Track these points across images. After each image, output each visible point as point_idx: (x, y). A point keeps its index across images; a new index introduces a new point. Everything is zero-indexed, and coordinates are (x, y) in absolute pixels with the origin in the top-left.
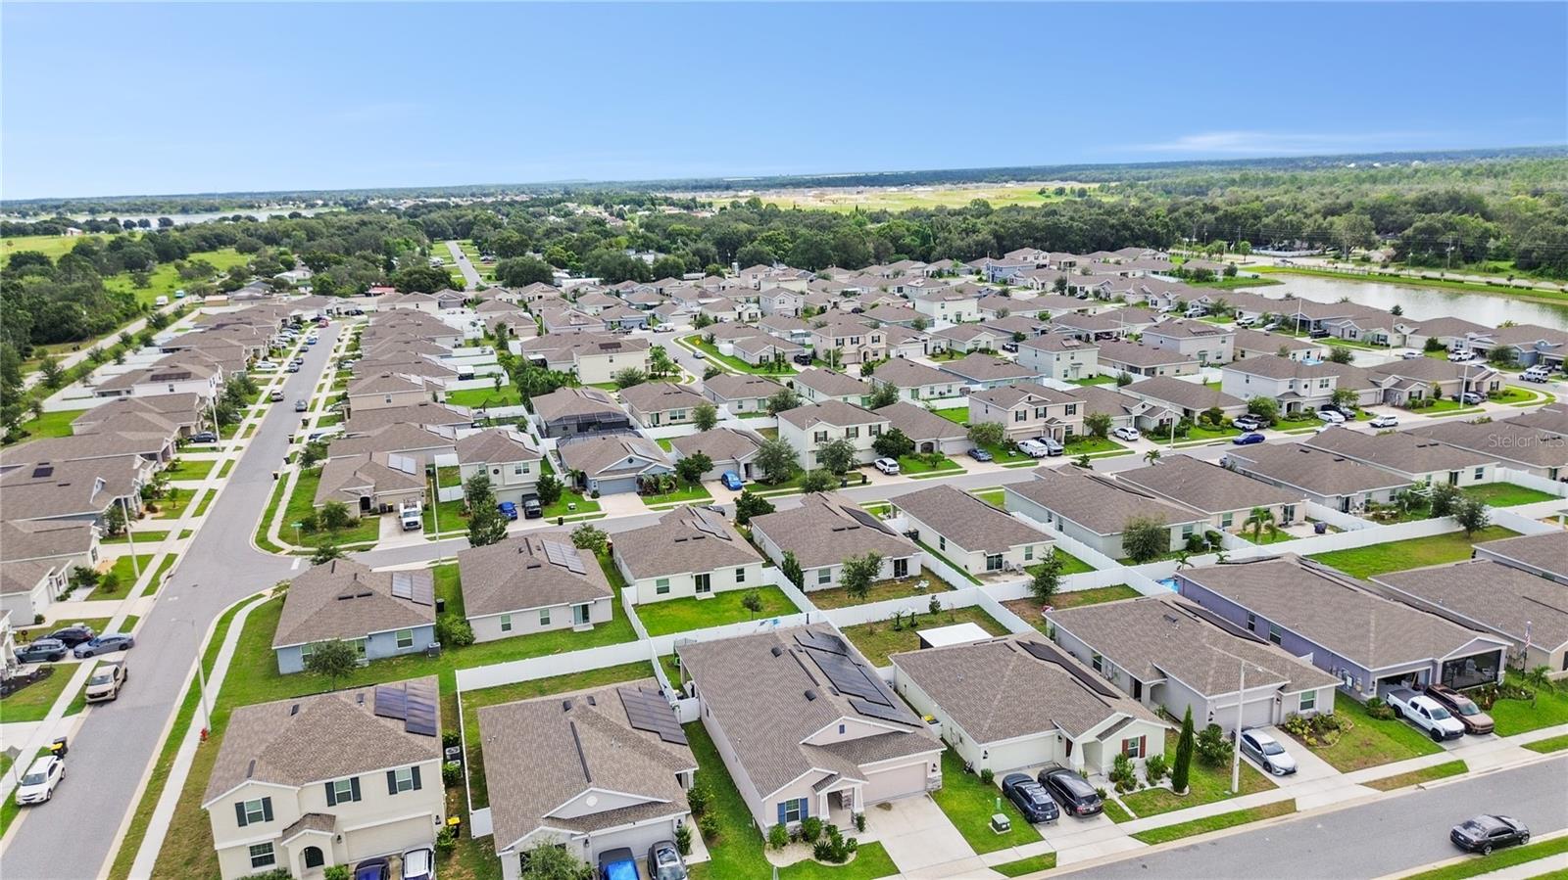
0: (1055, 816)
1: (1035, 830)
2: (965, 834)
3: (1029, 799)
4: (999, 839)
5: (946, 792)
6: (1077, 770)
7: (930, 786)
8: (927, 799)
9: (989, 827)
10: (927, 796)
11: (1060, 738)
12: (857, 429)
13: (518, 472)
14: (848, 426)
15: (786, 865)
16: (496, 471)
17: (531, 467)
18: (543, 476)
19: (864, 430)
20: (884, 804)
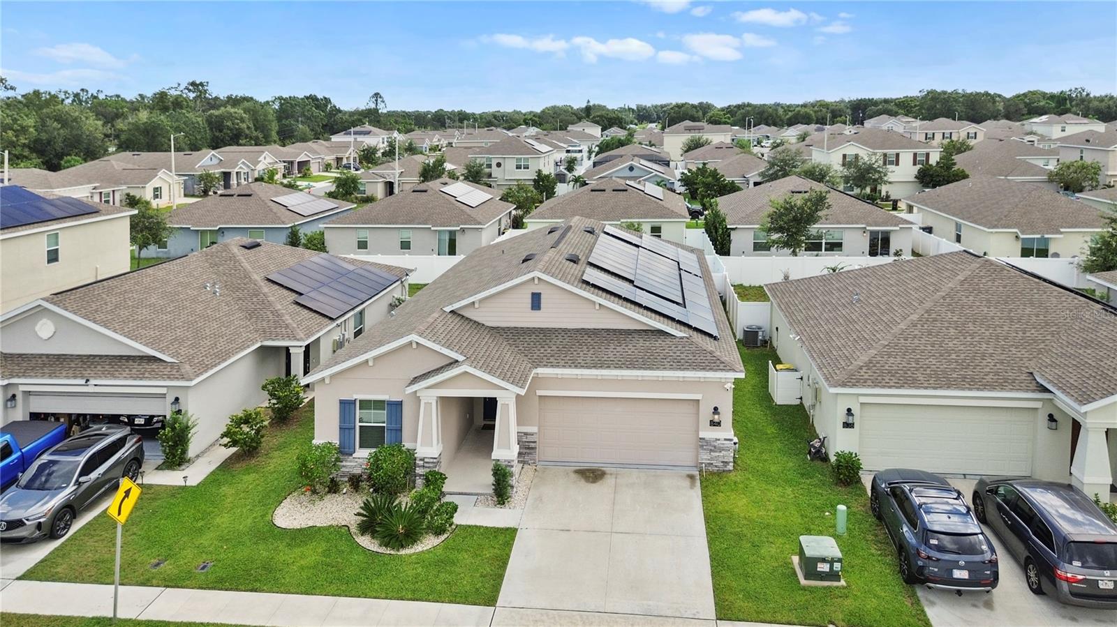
0: (986, 578)
1: (918, 602)
2: (719, 564)
3: (913, 516)
4: (801, 598)
5: (738, 479)
6: (1089, 493)
7: (705, 457)
8: (687, 482)
9: (788, 564)
10: (692, 477)
11: (1051, 418)
12: (898, 155)
13: (518, 167)
14: (885, 151)
15: (296, 525)
16: (499, 165)
17: (530, 163)
18: (539, 172)
19: (906, 157)
20: (593, 471)
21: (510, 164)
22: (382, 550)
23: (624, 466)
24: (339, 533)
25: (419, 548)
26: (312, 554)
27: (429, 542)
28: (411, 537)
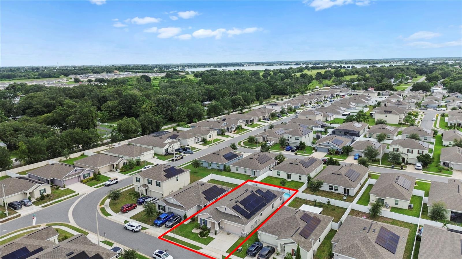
7: (242, 235)
10: (240, 237)
12: (412, 150)
13: (296, 139)
14: (408, 149)
15: (194, 232)
16: (291, 138)
17: (299, 139)
18: (301, 142)
19: (415, 151)
20: (229, 233)
21: (294, 138)
22: (200, 237)
23: (234, 233)
24: (197, 234)
25: (204, 238)
26: (194, 236)
27: (205, 237)
28: (203, 237)
